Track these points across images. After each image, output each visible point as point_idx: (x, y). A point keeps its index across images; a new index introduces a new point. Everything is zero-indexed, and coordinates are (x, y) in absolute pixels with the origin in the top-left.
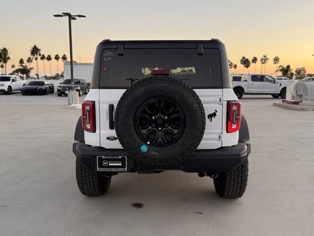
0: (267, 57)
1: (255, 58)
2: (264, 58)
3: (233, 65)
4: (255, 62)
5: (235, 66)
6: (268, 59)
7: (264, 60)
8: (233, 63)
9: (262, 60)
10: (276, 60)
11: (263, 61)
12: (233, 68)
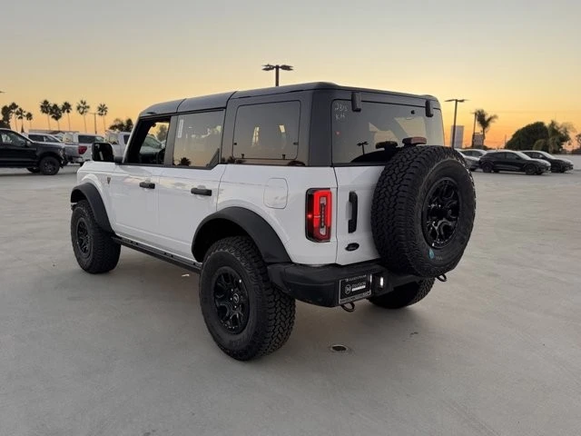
0: (87, 105)
1: (66, 104)
2: (82, 105)
3: (25, 114)
4: (68, 112)
5: (29, 116)
6: (88, 107)
7: (83, 108)
8: (24, 109)
9: (78, 108)
10: (102, 110)
11: (81, 110)
12: (25, 118)
